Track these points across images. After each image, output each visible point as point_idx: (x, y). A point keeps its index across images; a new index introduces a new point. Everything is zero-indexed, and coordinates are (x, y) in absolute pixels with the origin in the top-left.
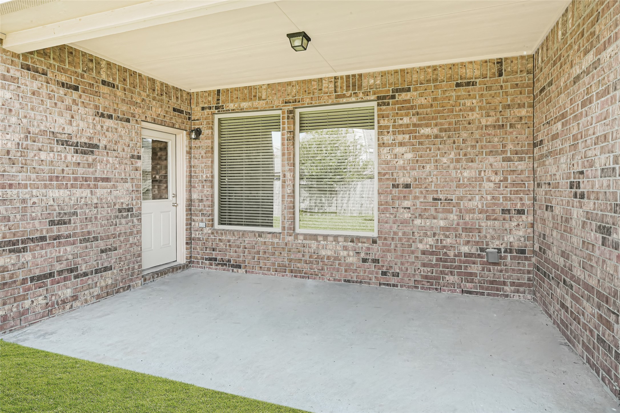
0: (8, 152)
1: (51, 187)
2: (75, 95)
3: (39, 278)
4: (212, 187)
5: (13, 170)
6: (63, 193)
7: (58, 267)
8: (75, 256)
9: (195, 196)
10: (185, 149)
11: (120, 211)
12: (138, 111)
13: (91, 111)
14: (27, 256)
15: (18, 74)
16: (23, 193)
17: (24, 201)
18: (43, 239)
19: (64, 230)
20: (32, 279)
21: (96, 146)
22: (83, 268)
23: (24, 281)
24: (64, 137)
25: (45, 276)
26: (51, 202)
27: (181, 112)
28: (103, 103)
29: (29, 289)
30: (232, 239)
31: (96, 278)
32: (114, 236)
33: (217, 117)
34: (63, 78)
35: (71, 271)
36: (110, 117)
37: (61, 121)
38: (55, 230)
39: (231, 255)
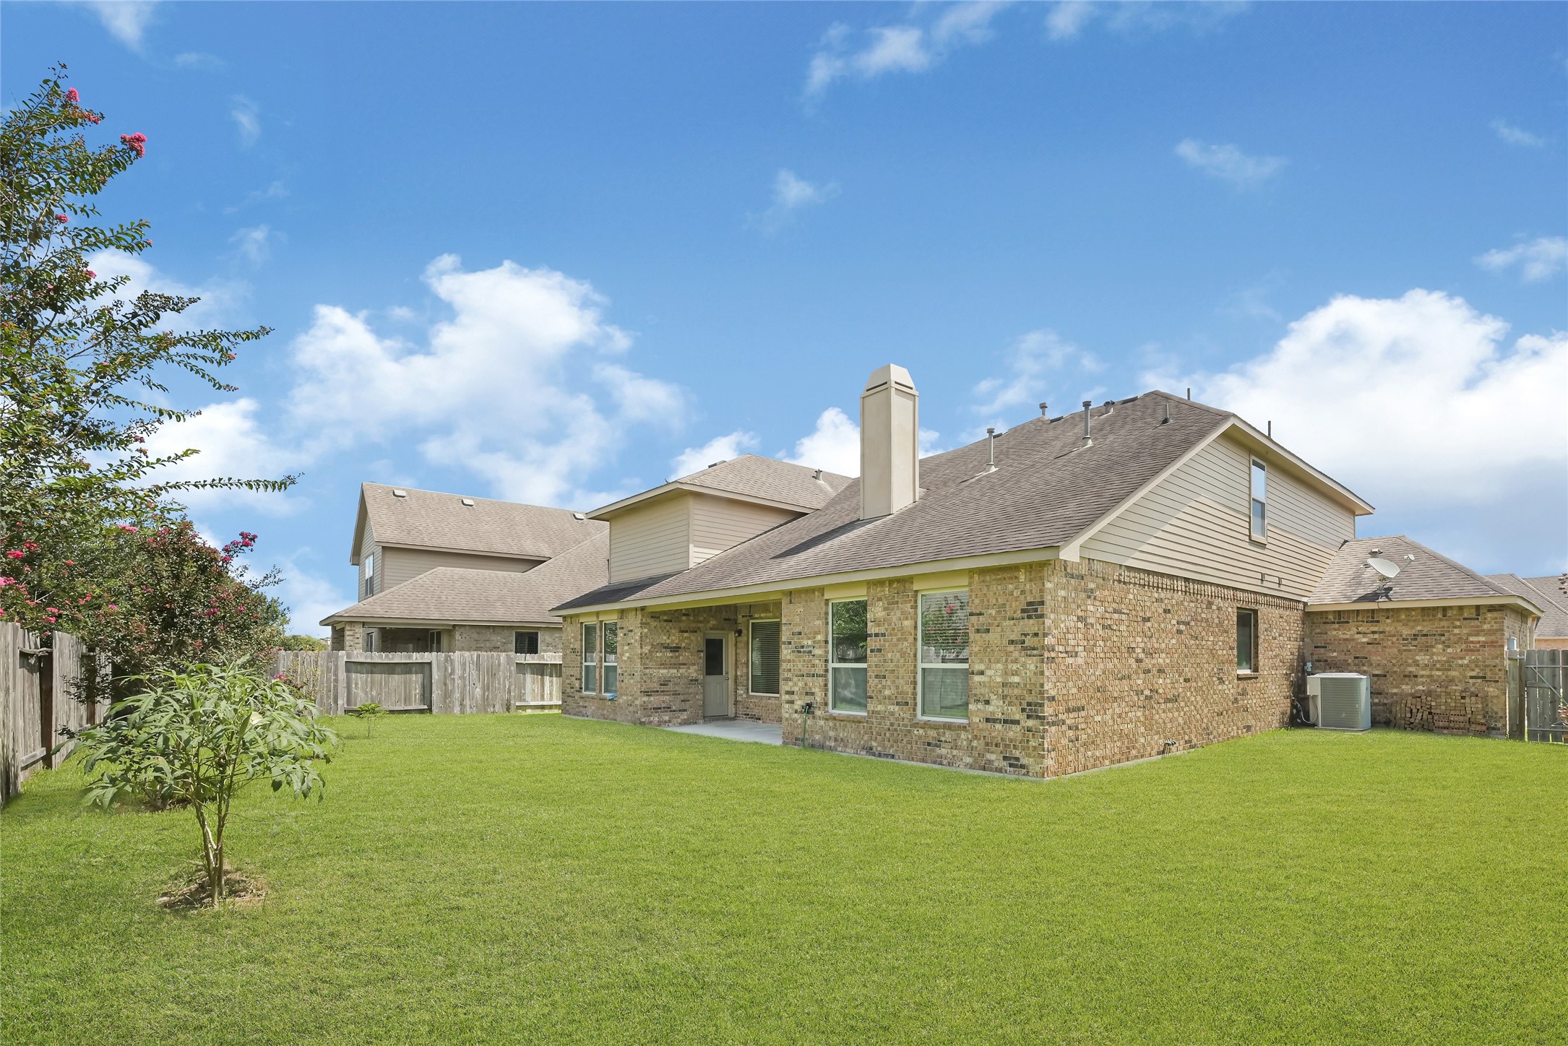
0: (646, 654)
1: (661, 668)
2: (671, 624)
4: (748, 667)
5: (648, 661)
6: (665, 671)
7: (663, 705)
8: (670, 701)
9: (739, 673)
10: (734, 643)
11: (691, 680)
12: (701, 625)
13: (677, 631)
17: (651, 674)
18: (658, 691)
19: (665, 688)
20: (653, 709)
21: (680, 648)
22: (674, 708)
24: (666, 645)
25: (658, 708)
26: (661, 675)
27: (730, 620)
28: (683, 625)
29: (653, 713)
30: (757, 701)
31: (679, 714)
32: (688, 694)
33: (751, 621)
34: (665, 618)
35: (668, 708)
36: (687, 632)
37: (665, 638)
38: (662, 688)
39: (756, 712)
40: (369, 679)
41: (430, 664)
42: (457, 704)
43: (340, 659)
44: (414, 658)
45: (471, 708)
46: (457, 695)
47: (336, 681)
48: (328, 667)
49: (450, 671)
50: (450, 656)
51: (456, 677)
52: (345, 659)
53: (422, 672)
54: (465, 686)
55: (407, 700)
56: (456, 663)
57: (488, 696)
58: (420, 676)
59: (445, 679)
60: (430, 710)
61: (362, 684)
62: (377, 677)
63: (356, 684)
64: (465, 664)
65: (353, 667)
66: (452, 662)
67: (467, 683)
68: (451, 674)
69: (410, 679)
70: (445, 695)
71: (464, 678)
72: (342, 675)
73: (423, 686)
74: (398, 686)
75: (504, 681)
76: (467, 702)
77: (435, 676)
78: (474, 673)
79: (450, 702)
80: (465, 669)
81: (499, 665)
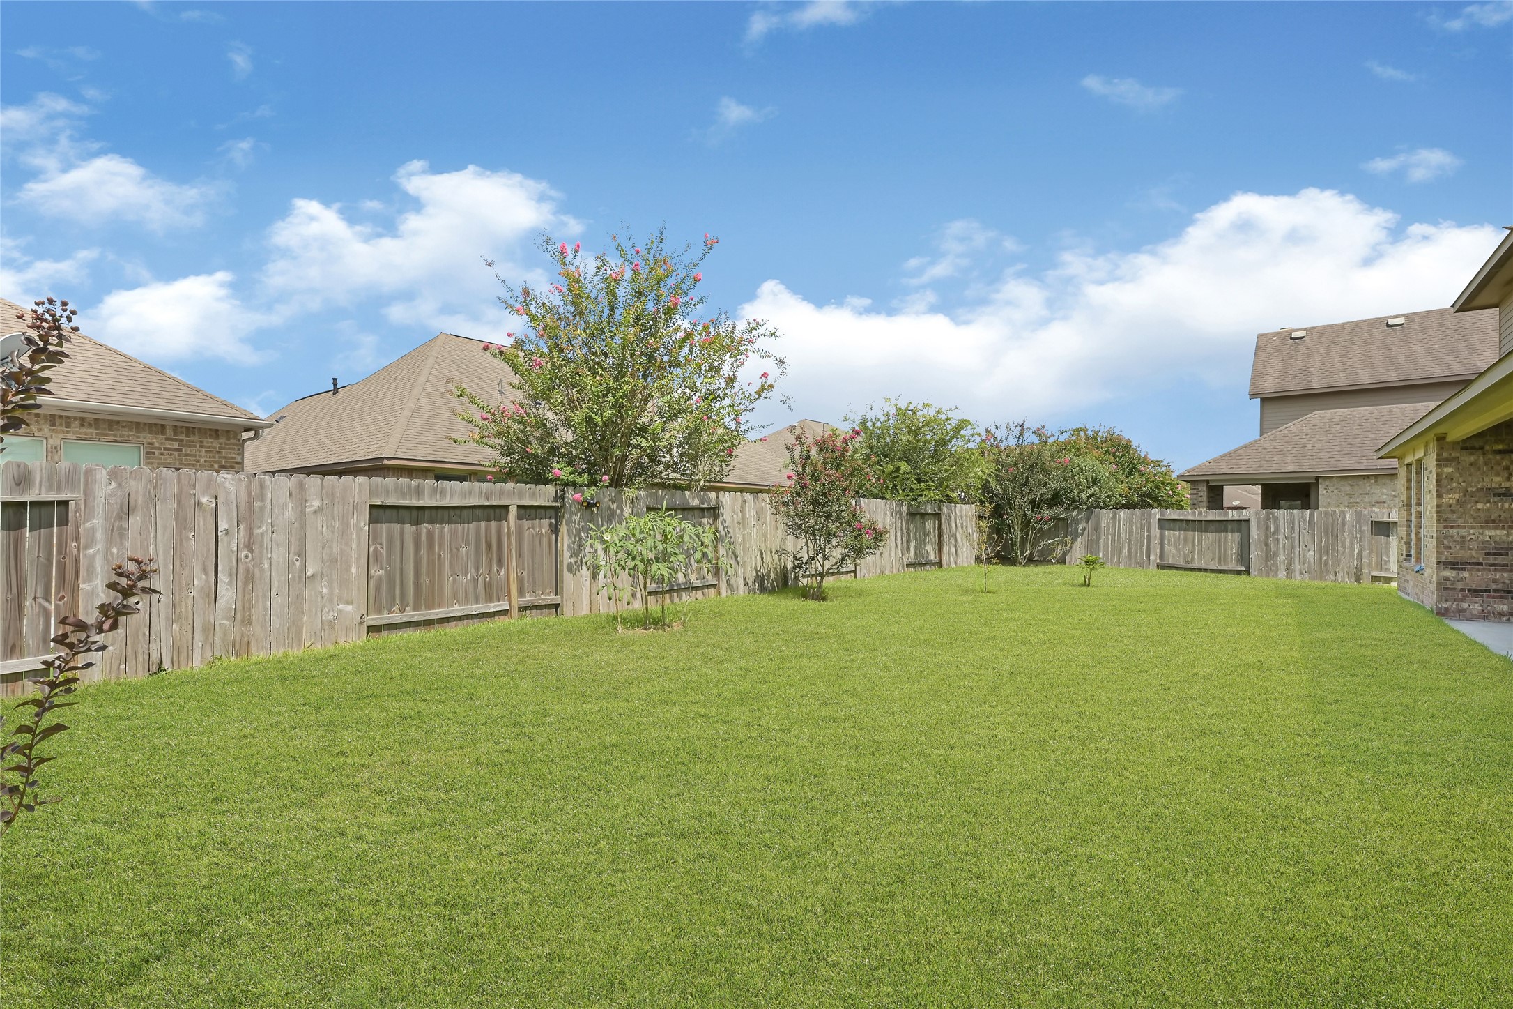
0: (1450, 506)
1: (1489, 528)
3: (1475, 590)
5: (1454, 517)
6: (1499, 533)
7: (1494, 586)
8: (1509, 581)
14: (1466, 574)
15: (1458, 455)
16: (1463, 532)
17: (1462, 537)
18: (1480, 564)
19: (1499, 560)
20: (1469, 590)
23: (1462, 590)
24: (1501, 491)
25: (1481, 591)
26: (1488, 539)
29: (1467, 596)
37: (1498, 480)
38: (1491, 559)
40: (1182, 536)
41: (1248, 521)
42: (1282, 567)
43: (1153, 516)
44: (1230, 515)
45: (1301, 573)
46: (1282, 557)
47: (1149, 537)
48: (1141, 524)
49: (1272, 529)
50: (1273, 514)
51: (1281, 537)
52: (1158, 516)
53: (1239, 531)
54: (1293, 547)
55: (1222, 559)
56: (1282, 522)
57: (1326, 561)
58: (1237, 535)
59: (1267, 537)
60: (1248, 572)
61: (1175, 541)
62: (1190, 534)
63: (1169, 541)
64: (1293, 522)
65: (1167, 524)
66: (1276, 519)
67: (1297, 544)
68: (1274, 534)
69: (1226, 538)
70: (1267, 556)
71: (1292, 539)
72: (1156, 533)
73: (1241, 546)
74: (1212, 545)
75: (1352, 544)
76: (1296, 566)
77: (1255, 533)
78: (1306, 534)
79: (1273, 564)
80: (1293, 528)
81: (1344, 524)
